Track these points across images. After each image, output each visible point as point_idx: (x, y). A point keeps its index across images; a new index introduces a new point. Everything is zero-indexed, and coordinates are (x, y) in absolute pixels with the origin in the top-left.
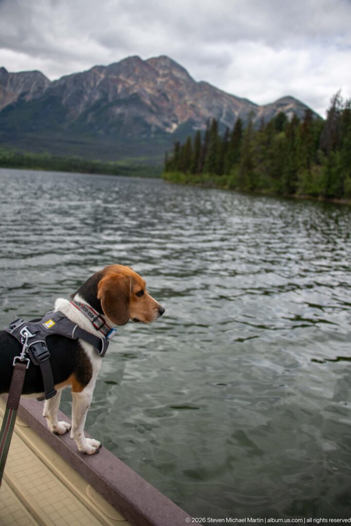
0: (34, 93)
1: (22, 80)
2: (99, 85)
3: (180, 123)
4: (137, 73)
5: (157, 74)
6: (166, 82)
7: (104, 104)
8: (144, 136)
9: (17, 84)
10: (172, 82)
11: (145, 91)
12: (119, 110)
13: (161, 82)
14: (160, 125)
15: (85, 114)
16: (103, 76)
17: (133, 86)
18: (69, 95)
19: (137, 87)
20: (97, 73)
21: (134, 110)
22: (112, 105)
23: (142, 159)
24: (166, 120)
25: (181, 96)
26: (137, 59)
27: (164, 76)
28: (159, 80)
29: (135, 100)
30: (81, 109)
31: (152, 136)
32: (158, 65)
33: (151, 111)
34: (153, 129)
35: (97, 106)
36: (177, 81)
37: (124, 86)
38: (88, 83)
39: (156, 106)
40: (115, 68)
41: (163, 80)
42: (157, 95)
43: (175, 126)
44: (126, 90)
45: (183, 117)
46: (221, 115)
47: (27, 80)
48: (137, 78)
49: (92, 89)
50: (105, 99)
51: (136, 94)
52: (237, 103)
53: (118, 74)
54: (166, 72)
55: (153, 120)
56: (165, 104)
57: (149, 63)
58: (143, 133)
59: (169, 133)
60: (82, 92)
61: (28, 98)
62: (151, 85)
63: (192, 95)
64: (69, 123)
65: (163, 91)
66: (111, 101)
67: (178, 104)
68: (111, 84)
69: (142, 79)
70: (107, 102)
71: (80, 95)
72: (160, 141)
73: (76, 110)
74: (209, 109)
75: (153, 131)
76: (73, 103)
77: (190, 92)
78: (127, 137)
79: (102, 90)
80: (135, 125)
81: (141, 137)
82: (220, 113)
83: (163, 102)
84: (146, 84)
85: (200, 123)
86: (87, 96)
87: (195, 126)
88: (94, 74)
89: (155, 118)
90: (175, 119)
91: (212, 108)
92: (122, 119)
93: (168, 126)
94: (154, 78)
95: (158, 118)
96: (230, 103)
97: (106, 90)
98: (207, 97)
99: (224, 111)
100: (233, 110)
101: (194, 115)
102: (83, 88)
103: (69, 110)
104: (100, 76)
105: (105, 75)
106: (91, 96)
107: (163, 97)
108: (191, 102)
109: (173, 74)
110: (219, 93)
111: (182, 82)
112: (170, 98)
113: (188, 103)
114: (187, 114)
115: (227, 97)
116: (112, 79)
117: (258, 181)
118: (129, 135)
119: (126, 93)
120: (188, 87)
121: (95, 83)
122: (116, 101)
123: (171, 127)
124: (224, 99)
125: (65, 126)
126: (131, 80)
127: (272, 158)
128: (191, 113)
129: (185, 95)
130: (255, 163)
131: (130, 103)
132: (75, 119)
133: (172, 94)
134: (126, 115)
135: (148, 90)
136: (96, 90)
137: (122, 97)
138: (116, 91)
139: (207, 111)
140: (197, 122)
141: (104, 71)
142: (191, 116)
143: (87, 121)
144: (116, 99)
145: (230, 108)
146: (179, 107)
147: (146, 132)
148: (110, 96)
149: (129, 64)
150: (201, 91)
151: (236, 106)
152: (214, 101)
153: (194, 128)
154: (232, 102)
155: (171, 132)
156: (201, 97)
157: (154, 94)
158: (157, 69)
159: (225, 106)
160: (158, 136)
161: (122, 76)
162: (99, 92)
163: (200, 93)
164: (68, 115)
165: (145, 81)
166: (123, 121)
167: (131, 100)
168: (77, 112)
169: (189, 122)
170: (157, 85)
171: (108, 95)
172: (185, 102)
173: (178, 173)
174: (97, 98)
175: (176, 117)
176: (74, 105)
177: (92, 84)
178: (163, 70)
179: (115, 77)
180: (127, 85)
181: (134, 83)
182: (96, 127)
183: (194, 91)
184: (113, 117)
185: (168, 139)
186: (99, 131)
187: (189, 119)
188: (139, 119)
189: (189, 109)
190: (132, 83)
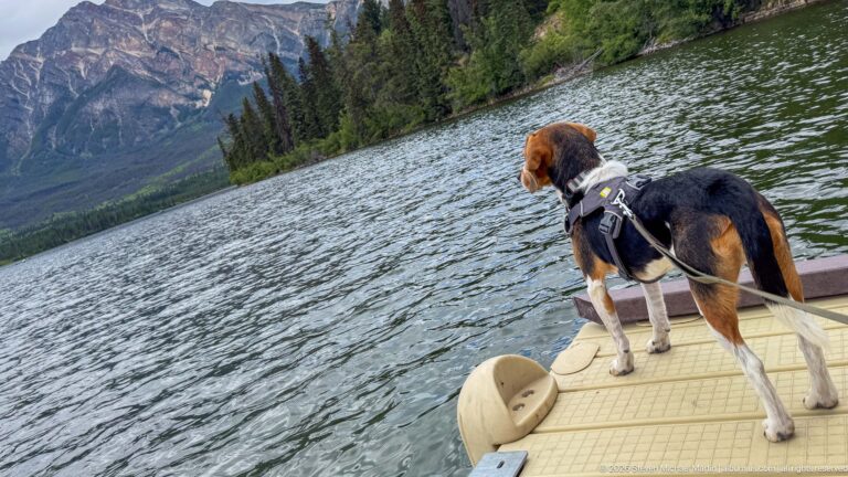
2: (42, 78)
3: (213, 85)
4: (99, 31)
5: (135, 19)
6: (158, 26)
7: (67, 106)
8: (165, 131)
10: (166, 24)
11: (128, 56)
12: (99, 106)
13: (149, 32)
14: (182, 101)
15: (42, 135)
16: (40, 60)
17: (105, 53)
19: (112, 54)
20: (26, 56)
21: (124, 95)
22: (82, 102)
23: (180, 169)
24: (189, 89)
25: (193, 40)
26: (87, 7)
27: (149, 19)
28: (144, 28)
29: (119, 77)
30: (30, 130)
31: (179, 124)
33: (157, 85)
34: (173, 111)
35: (56, 112)
36: (174, 18)
37: (87, 62)
38: (19, 82)
39: (161, 74)
40: (56, 37)
41: (151, 26)
42: (153, 55)
43: (207, 94)
44: (95, 68)
45: (214, 75)
46: (274, 44)
48: (104, 41)
49: (33, 88)
50: (66, 97)
51: (115, 67)
52: (290, 15)
53: (66, 45)
54: (149, 11)
55: (164, 98)
56: (174, 65)
57: (111, 6)
58: (160, 127)
59: (205, 109)
60: (16, 101)
62: (135, 41)
63: (210, 32)
64: (20, 163)
65: (160, 45)
66: (77, 95)
67: (196, 55)
68: (63, 68)
69: (114, 37)
70: (72, 100)
71: (16, 108)
72: (196, 128)
73: (20, 136)
74: (250, 44)
75: (175, 116)
76: (9, 126)
77: (205, 29)
78: (135, 144)
79: (50, 84)
80: (139, 119)
81: (161, 134)
82: (270, 42)
83: (169, 63)
84: (124, 45)
85: (246, 72)
86: (29, 104)
87: (242, 80)
88: (23, 61)
89: (169, 95)
90: (203, 82)
91: (254, 40)
92: (113, 118)
93: (197, 99)
94: (135, 29)
95: (174, 92)
96: (278, 20)
97: (59, 82)
98: (236, 25)
99: (275, 37)
100: (289, 29)
101: (231, 63)
102: (15, 92)
103: (8, 141)
104: (35, 62)
105: (44, 56)
106: (36, 101)
107: (164, 54)
108: (216, 44)
109: (162, 10)
110: (252, 10)
111: (185, 17)
112: (176, 51)
113: (211, 47)
114: (218, 66)
115: (270, 11)
116: (60, 58)
117: (387, 119)
118: (138, 139)
119: (97, 73)
120: (199, 20)
121: (33, 77)
122: (87, 92)
123: (202, 98)
124: (265, 17)
125: (15, 171)
126: (96, 48)
127: (391, 75)
128: (224, 62)
129: (200, 37)
130: (370, 95)
131: (113, 85)
132: (28, 152)
133: (176, 43)
134: (116, 109)
135: (133, 53)
136: (40, 88)
137: (93, 83)
138: (79, 76)
139: (248, 49)
140: (240, 73)
141: (39, 49)
142: (226, 67)
143: (51, 147)
144: (85, 88)
145: (282, 29)
146: (199, 59)
147: (165, 122)
148: (71, 89)
149: (77, 20)
150: (222, 19)
151: (290, 20)
152: (252, 27)
153: (241, 83)
154: (279, 17)
155: (206, 105)
156: (228, 29)
157: (147, 54)
158: (131, 11)
159: (273, 27)
160: (189, 121)
161: (76, 46)
162: (48, 89)
163: (223, 24)
164: (10, 150)
165: (121, 41)
166: (116, 121)
167: (112, 80)
168: (26, 138)
169: (229, 78)
170: (144, 38)
171: (68, 88)
172: (205, 48)
173: (257, 163)
174: (49, 100)
175: (202, 78)
176: (13, 129)
177: (28, 79)
178: (143, 9)
179: (64, 52)
180: (93, 59)
181: (104, 49)
182: (74, 150)
183: (211, 24)
184: (95, 121)
185: (207, 120)
186: (83, 154)
187: (226, 73)
188: (143, 105)
189: (218, 56)
190: (99, 52)
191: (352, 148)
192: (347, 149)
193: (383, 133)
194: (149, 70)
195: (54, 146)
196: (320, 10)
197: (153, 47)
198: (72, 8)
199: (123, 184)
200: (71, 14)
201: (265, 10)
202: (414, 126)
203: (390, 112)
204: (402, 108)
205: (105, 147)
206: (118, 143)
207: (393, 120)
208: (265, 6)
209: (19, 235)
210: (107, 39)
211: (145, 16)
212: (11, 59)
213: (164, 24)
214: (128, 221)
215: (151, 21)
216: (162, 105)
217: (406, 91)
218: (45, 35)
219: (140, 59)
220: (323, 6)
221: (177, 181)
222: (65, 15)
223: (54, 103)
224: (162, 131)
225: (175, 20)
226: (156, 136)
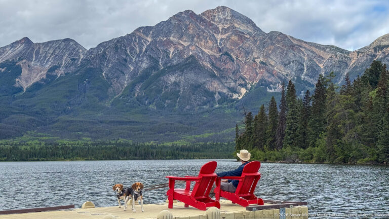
0: (66, 67)
1: (51, 52)
2: (146, 51)
3: (249, 86)
4: (191, 32)
5: (216, 29)
6: (229, 37)
7: (154, 73)
8: (206, 107)
9: (45, 57)
10: (235, 38)
11: (202, 52)
12: (172, 79)
13: (221, 40)
14: (225, 91)
15: (132, 87)
16: (150, 39)
17: (189, 45)
18: (110, 65)
19: (193, 48)
20: (142, 35)
21: (191, 76)
22: (163, 73)
23: (206, 135)
24: (233, 84)
25: (248, 53)
26: (190, 14)
27: (225, 31)
28: (219, 37)
29: (192, 64)
30: (126, 81)
31: (217, 106)
32: (216, 20)
33: (213, 76)
34: (216, 96)
35: (146, 75)
36: (241, 35)
37: (176, 48)
38: (132, 49)
39: (218, 69)
40: (163, 28)
41: (224, 36)
42: (218, 55)
43: (243, 91)
44: (180, 54)
45: (253, 80)
46: (302, 70)
47: (57, 51)
48: (191, 38)
49: (138, 56)
50: (155, 67)
51: (192, 56)
52: (321, 53)
53: (167, 35)
54: (226, 27)
55: (215, 86)
56: (229, 65)
57: (204, 17)
58: (205, 104)
59: (237, 100)
60: (126, 60)
61: (60, 73)
62: (210, 44)
63: (261, 51)
64: (112, 100)
65: (225, 50)
66: (162, 68)
67: (246, 63)
68: (161, 48)
69: (198, 38)
70: (158, 69)
71: (124, 65)
72: (227, 111)
73: (119, 83)
74: (285, 65)
75: (217, 99)
76: (116, 75)
77: (258, 48)
78: (185, 110)
79: (149, 56)
80: (193, 94)
81: (203, 108)
82: (300, 67)
83: (226, 64)
84: (203, 44)
85: (275, 84)
86: (132, 65)
87: (271, 88)
88: (139, 37)
89: (218, 84)
90: (243, 82)
91: (290, 63)
92: (177, 89)
93: (235, 92)
94: (213, 35)
95: (222, 83)
96: (311, 54)
97: (154, 56)
98: (281, 51)
99: (305, 65)
100: (317, 62)
101: (267, 74)
102: (127, 55)
103: (111, 84)
104: (146, 40)
105: (153, 37)
106: (137, 64)
107: (225, 57)
108: (261, 59)
109: (236, 27)
110: (295, 43)
111: (248, 36)
112: (234, 57)
113: (258, 61)
114: (257, 74)
115: (307, 46)
116: (161, 42)
117: (351, 151)
118: (187, 107)
119: (180, 57)
120: (256, 41)
121: (141, 49)
122: (169, 68)
123: (239, 93)
124: (303, 50)
125: (108, 104)
126: (185, 41)
127: (363, 122)
128: (262, 72)
129: (253, 52)
130: (342, 131)
131: (186, 68)
132: (120, 94)
133: (236, 52)
134: (182, 84)
135: (206, 51)
136: (143, 56)
137: (175, 63)
138: (168, 56)
139: (282, 69)
140: (271, 83)
141: (151, 32)
142: (263, 77)
143: (134, 95)
144: (169, 65)
145: (311, 61)
146: (247, 67)
147: (209, 102)
148: (160, 63)
149: (180, 21)
150: (272, 44)
151: (320, 56)
152: (291, 55)
153: (269, 90)
154: (313, 52)
155: (240, 98)
156: (274, 51)
157: (215, 54)
158: (215, 24)
159: (306, 58)
160: (225, 105)
161: (173, 37)
162: (147, 59)
163: (272, 47)
164: (111, 90)
165: (202, 41)
166: (179, 91)
167: (187, 64)
168: (122, 85)
169: (262, 85)
170: (217, 43)
171: (158, 61)
172: (254, 61)
173: (254, 150)
174: (144, 66)
175: (244, 79)
176: (117, 77)
177: (138, 49)
178: (223, 24)
179: (165, 39)
180: (180, 48)
181: (189, 43)
182: (146, 102)
183: (263, 45)
184: (166, 87)
185: (236, 108)
186: (151, 106)
187: (261, 81)
188: (199, 86)
189: (260, 68)
190: (186, 44)
191: (320, 161)
192: (317, 161)
193: (344, 159)
194: (212, 64)
195: (136, 95)
196: (345, 55)
197: (220, 50)
198: (181, 13)
199: (167, 133)
200: (178, 17)
201: (304, 45)
202: (367, 162)
203: (354, 147)
204: (363, 147)
205: (166, 105)
206: (175, 106)
207: (354, 152)
208: (306, 43)
209: (94, 144)
210: (193, 38)
211: (223, 29)
212: (133, 34)
213: (232, 38)
214: (161, 159)
215: (225, 33)
216: (211, 89)
217: (369, 136)
218: (158, 25)
219: (209, 56)
220: (349, 53)
221: (201, 143)
222: (174, 16)
223: (147, 69)
224: (204, 107)
225: (241, 36)
226: (200, 108)
